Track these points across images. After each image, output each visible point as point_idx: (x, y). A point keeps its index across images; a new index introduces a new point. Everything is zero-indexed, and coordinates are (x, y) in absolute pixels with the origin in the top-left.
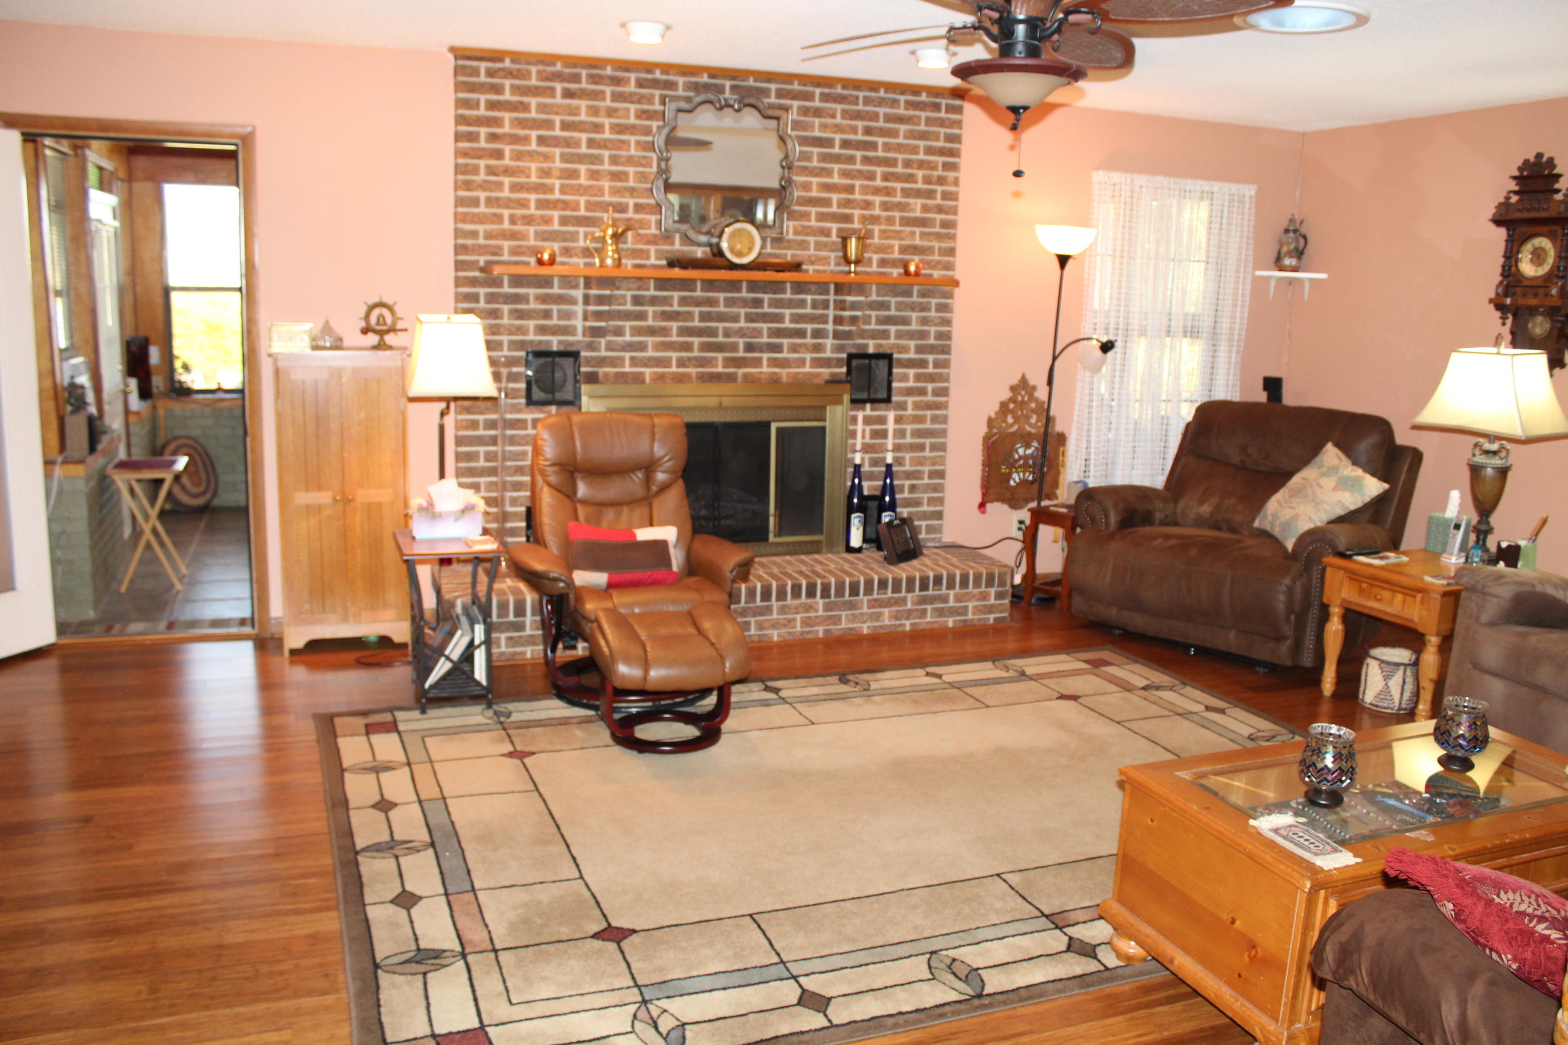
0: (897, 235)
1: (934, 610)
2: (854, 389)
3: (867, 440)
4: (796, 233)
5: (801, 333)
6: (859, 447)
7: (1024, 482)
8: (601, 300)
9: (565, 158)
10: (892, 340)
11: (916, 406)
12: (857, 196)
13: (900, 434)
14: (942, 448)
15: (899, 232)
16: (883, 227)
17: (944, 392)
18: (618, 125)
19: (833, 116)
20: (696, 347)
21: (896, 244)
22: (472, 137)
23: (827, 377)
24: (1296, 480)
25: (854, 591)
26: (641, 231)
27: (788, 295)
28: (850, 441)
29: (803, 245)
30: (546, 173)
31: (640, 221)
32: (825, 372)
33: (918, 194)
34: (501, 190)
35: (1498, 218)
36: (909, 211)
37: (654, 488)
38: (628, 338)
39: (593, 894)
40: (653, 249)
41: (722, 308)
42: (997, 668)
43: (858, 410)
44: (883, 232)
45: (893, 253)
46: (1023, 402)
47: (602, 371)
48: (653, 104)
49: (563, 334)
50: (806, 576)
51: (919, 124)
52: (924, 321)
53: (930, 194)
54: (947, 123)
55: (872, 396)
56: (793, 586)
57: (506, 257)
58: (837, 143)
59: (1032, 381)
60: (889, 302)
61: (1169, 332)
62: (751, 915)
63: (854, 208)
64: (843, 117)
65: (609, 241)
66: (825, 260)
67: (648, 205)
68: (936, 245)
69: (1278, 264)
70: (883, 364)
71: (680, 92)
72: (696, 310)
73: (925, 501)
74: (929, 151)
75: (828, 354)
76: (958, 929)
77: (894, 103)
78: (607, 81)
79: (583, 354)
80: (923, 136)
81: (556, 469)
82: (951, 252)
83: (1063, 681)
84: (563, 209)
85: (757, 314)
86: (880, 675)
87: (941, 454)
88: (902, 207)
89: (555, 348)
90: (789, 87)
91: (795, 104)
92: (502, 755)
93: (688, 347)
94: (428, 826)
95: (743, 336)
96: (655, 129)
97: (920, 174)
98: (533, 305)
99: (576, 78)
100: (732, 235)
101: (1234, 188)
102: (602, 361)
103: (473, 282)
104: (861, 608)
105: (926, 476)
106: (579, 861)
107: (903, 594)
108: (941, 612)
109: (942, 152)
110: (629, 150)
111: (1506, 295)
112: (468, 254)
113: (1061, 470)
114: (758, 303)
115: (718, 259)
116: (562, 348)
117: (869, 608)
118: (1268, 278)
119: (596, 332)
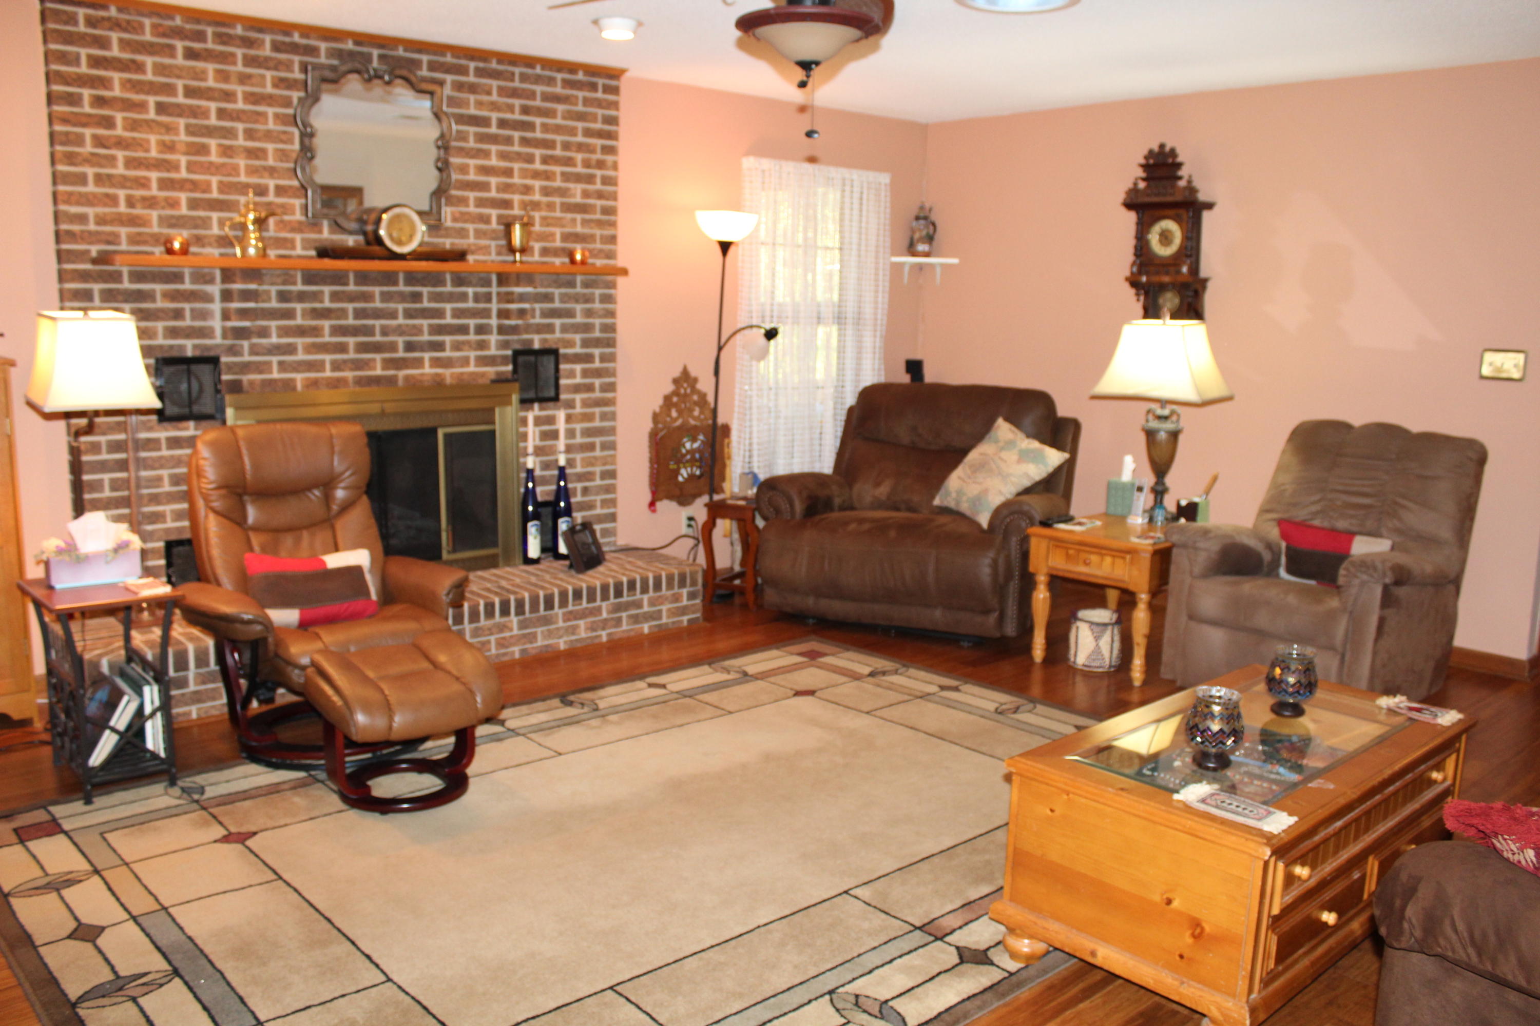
0: (558, 222)
1: (630, 617)
2: (523, 389)
3: (538, 442)
4: (455, 220)
5: (464, 330)
6: (530, 450)
7: (692, 477)
8: (247, 295)
9: (190, 130)
10: (558, 335)
11: (585, 404)
12: (516, 180)
13: (571, 434)
14: (612, 446)
15: (560, 219)
16: (544, 213)
17: (611, 387)
18: (252, 94)
19: (489, 93)
20: (351, 347)
21: (558, 231)
22: (73, 99)
23: (493, 377)
24: (973, 456)
25: (549, 605)
26: (287, 218)
27: (449, 288)
28: (522, 445)
29: (462, 233)
30: (169, 147)
31: (283, 206)
32: (491, 371)
33: (578, 178)
34: (114, 166)
35: (1128, 201)
36: (570, 196)
37: (335, 508)
38: (274, 340)
39: (413, 998)
40: (298, 238)
41: (378, 304)
42: (716, 671)
43: (527, 410)
44: (544, 219)
45: (554, 241)
46: (686, 395)
47: (246, 378)
48: (292, 71)
49: (198, 337)
50: (496, 594)
51: (576, 104)
52: (589, 313)
53: (590, 179)
54: (604, 104)
55: (541, 395)
56: (486, 605)
57: (124, 247)
58: (494, 122)
59: (693, 372)
60: (553, 294)
61: (819, 318)
62: (611, 988)
63: (513, 193)
64: (500, 95)
65: (251, 227)
66: (486, 250)
67: (291, 187)
68: (598, 232)
69: (911, 250)
70: (549, 362)
71: (323, 60)
72: (350, 307)
73: (598, 504)
74: (588, 133)
75: (493, 351)
76: (840, 960)
77: (551, 81)
78: (238, 42)
79: (224, 359)
80: (581, 117)
81: (223, 492)
82: (613, 239)
83: (789, 676)
84: (191, 191)
85: (416, 310)
86: (602, 692)
87: (611, 452)
88: (562, 192)
89: (189, 353)
90: (441, 59)
91: (449, 78)
92: (215, 841)
93: (342, 348)
94: (158, 948)
95: (402, 334)
96: (295, 101)
97: (579, 157)
98: (160, 304)
99: (200, 36)
100: (391, 221)
101: (871, 176)
102: (246, 367)
103: (84, 276)
104: (556, 622)
105: (598, 477)
106: (375, 957)
107: (598, 603)
108: (635, 619)
109: (600, 134)
110: (266, 123)
111: (1140, 273)
112: (76, 242)
113: (727, 462)
114: (417, 297)
115: (376, 249)
116: (198, 353)
117: (564, 621)
118: (902, 265)
119: (241, 333)
